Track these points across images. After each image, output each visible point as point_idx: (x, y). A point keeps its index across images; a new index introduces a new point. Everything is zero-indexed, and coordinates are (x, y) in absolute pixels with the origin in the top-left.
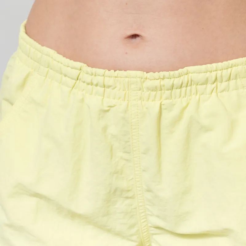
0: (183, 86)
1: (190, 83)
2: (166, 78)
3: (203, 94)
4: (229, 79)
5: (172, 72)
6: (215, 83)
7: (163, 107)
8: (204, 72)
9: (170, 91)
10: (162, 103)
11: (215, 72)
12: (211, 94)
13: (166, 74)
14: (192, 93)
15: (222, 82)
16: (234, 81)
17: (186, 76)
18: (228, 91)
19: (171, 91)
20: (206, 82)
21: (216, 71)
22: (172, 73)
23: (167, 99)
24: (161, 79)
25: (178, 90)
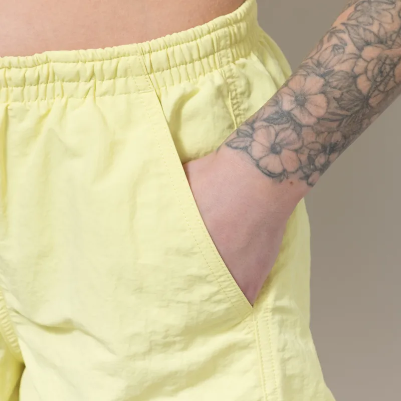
0: (40, 81)
1: (51, 77)
2: (13, 67)
3: (72, 96)
4: (114, 75)
5: (23, 57)
6: (92, 81)
7: (10, 113)
8: (74, 62)
9: (20, 89)
10: (8, 108)
11: (92, 63)
12: (85, 97)
13: (14, 59)
14: (56, 94)
15: (102, 79)
16: (123, 79)
17: (45, 66)
18: (113, 95)
19: (22, 88)
20: (76, 78)
21: (93, 61)
22: (22, 59)
23: (15, 100)
24: (7, 69)
25: (34, 88)
